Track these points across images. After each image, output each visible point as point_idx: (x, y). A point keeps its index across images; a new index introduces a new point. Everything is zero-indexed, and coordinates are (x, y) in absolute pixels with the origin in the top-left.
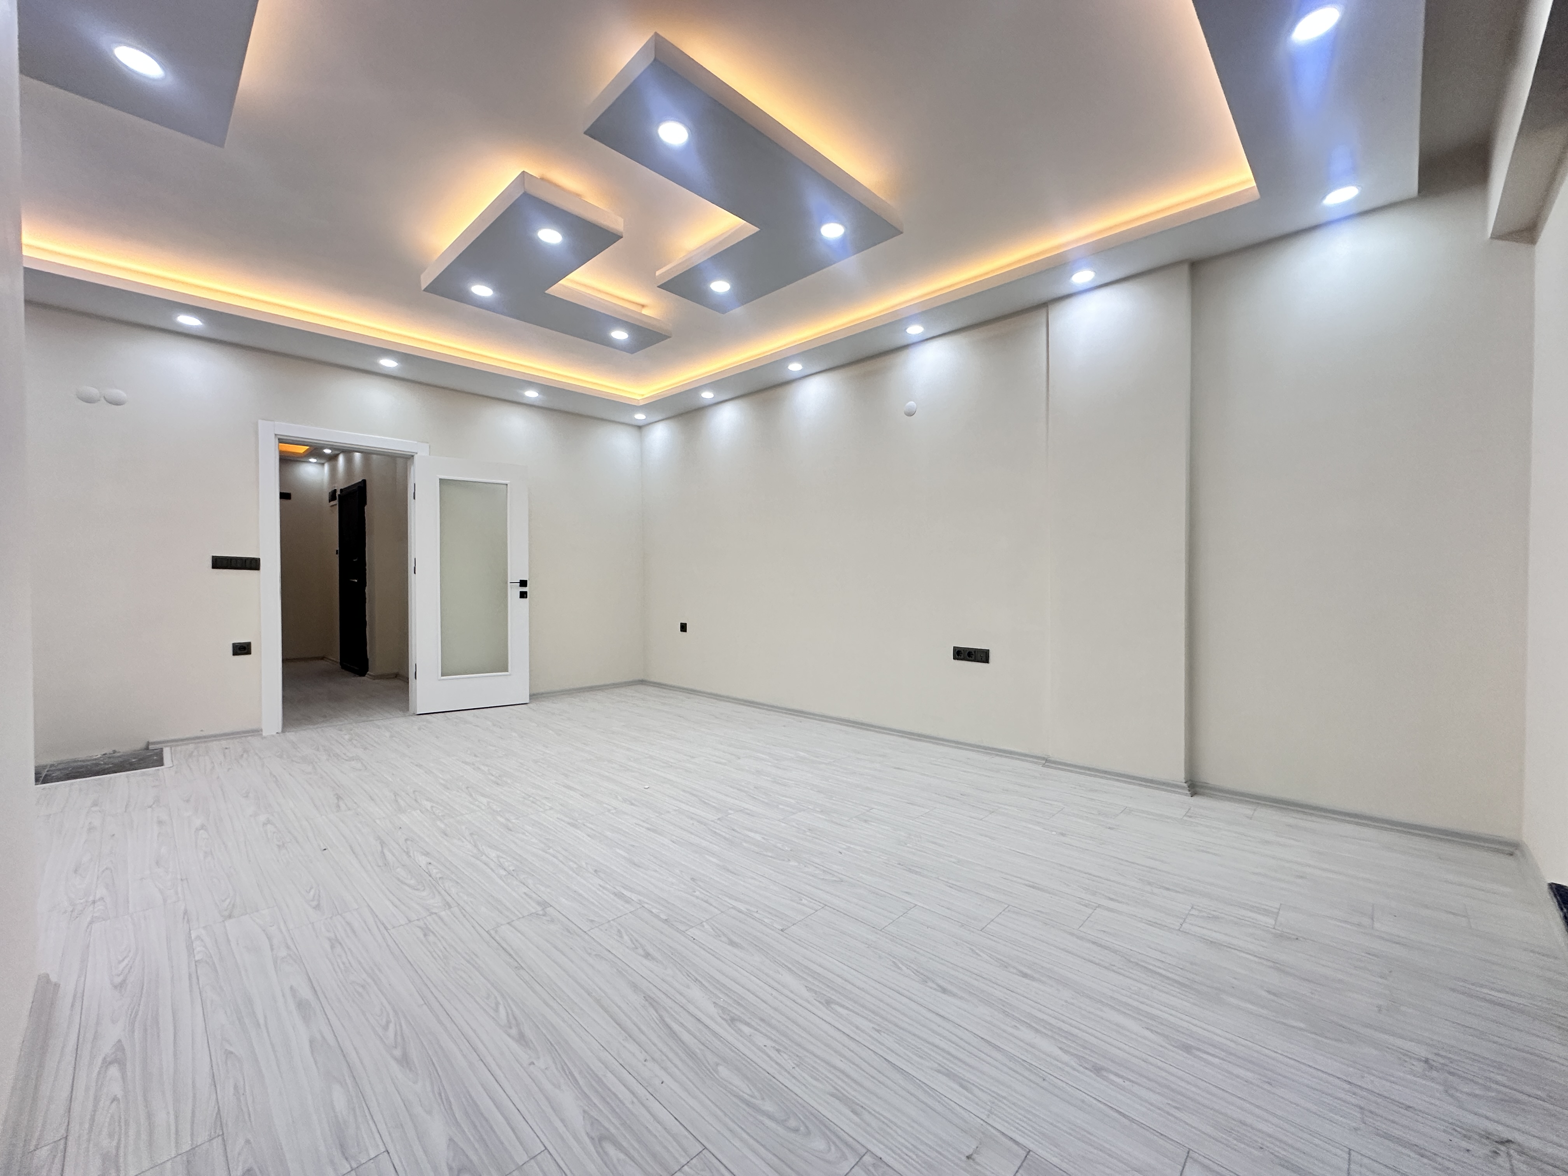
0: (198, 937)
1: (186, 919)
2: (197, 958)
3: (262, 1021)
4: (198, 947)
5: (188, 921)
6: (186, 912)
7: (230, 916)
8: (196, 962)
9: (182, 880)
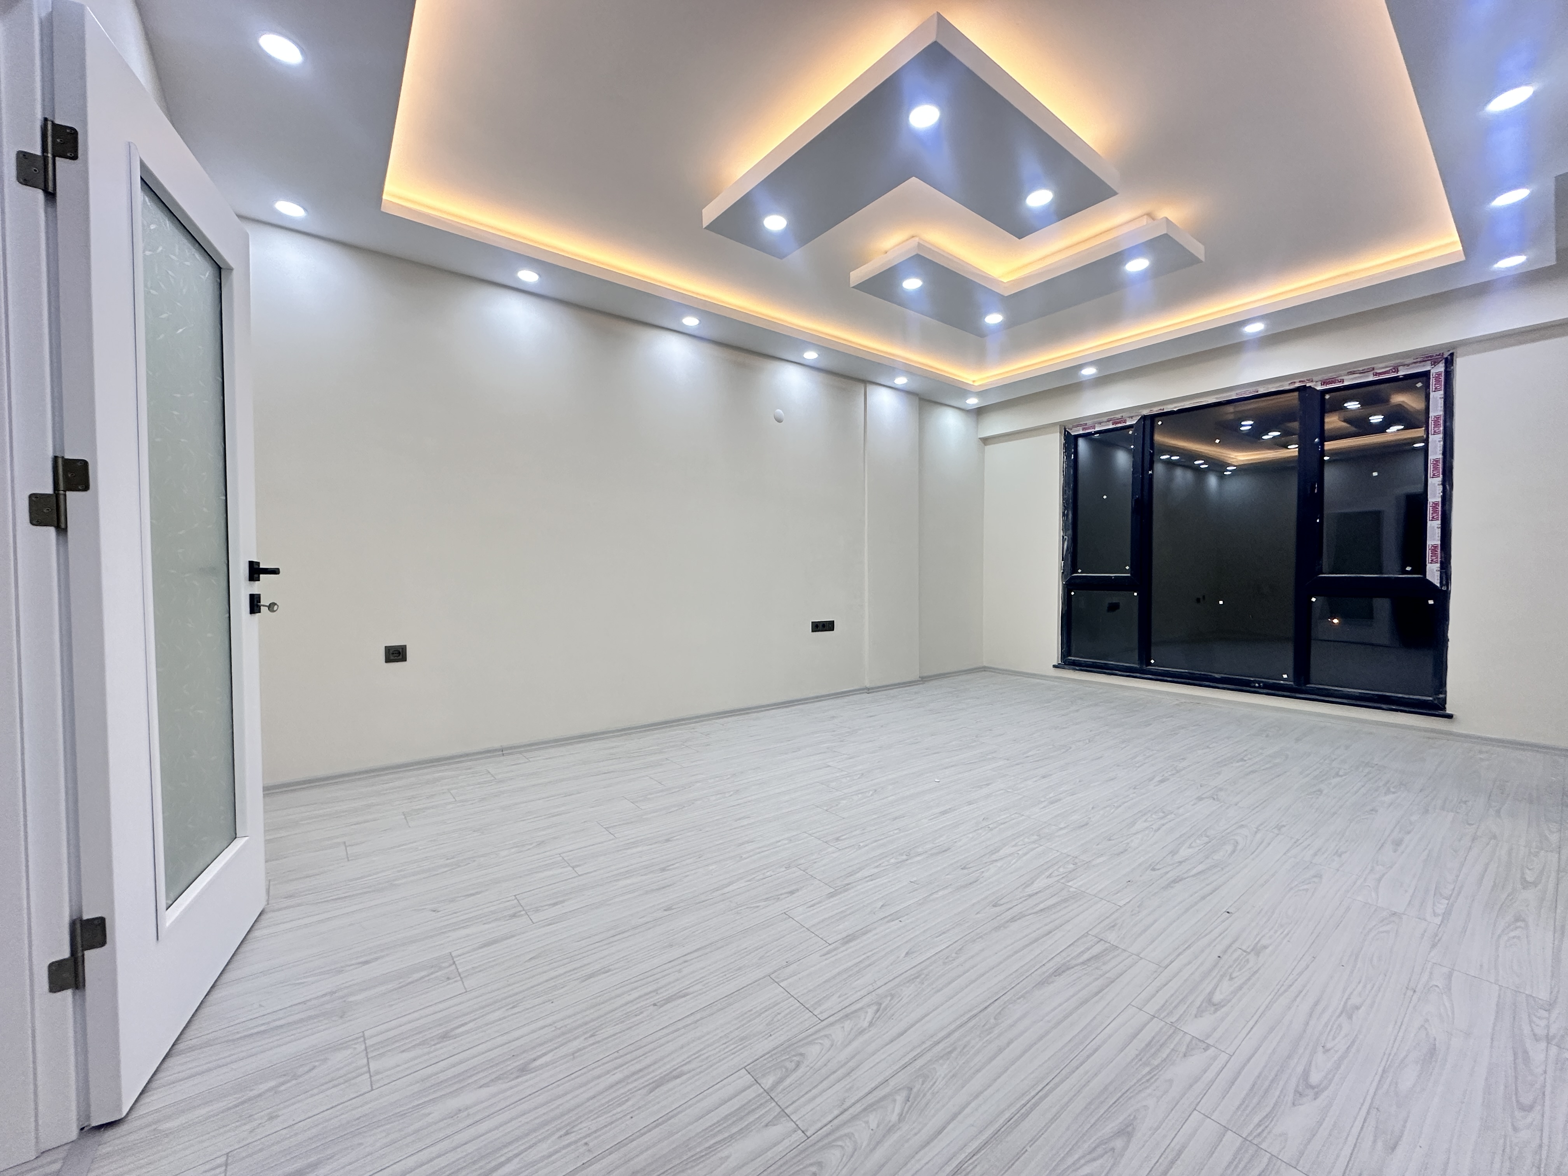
0: (1435, 914)
1: (1437, 938)
2: (1447, 901)
3: (1426, 852)
4: (1441, 908)
5: (1436, 935)
6: (1434, 946)
7: (1395, 914)
8: (1449, 899)
9: (1415, 991)
